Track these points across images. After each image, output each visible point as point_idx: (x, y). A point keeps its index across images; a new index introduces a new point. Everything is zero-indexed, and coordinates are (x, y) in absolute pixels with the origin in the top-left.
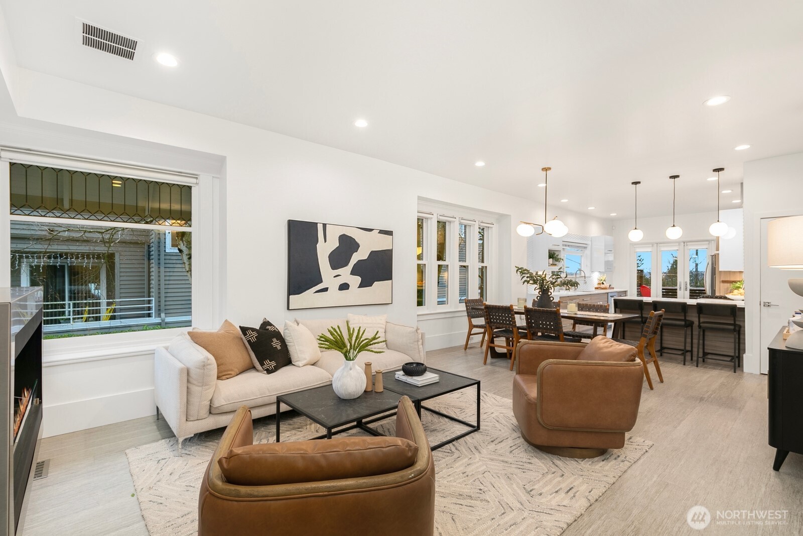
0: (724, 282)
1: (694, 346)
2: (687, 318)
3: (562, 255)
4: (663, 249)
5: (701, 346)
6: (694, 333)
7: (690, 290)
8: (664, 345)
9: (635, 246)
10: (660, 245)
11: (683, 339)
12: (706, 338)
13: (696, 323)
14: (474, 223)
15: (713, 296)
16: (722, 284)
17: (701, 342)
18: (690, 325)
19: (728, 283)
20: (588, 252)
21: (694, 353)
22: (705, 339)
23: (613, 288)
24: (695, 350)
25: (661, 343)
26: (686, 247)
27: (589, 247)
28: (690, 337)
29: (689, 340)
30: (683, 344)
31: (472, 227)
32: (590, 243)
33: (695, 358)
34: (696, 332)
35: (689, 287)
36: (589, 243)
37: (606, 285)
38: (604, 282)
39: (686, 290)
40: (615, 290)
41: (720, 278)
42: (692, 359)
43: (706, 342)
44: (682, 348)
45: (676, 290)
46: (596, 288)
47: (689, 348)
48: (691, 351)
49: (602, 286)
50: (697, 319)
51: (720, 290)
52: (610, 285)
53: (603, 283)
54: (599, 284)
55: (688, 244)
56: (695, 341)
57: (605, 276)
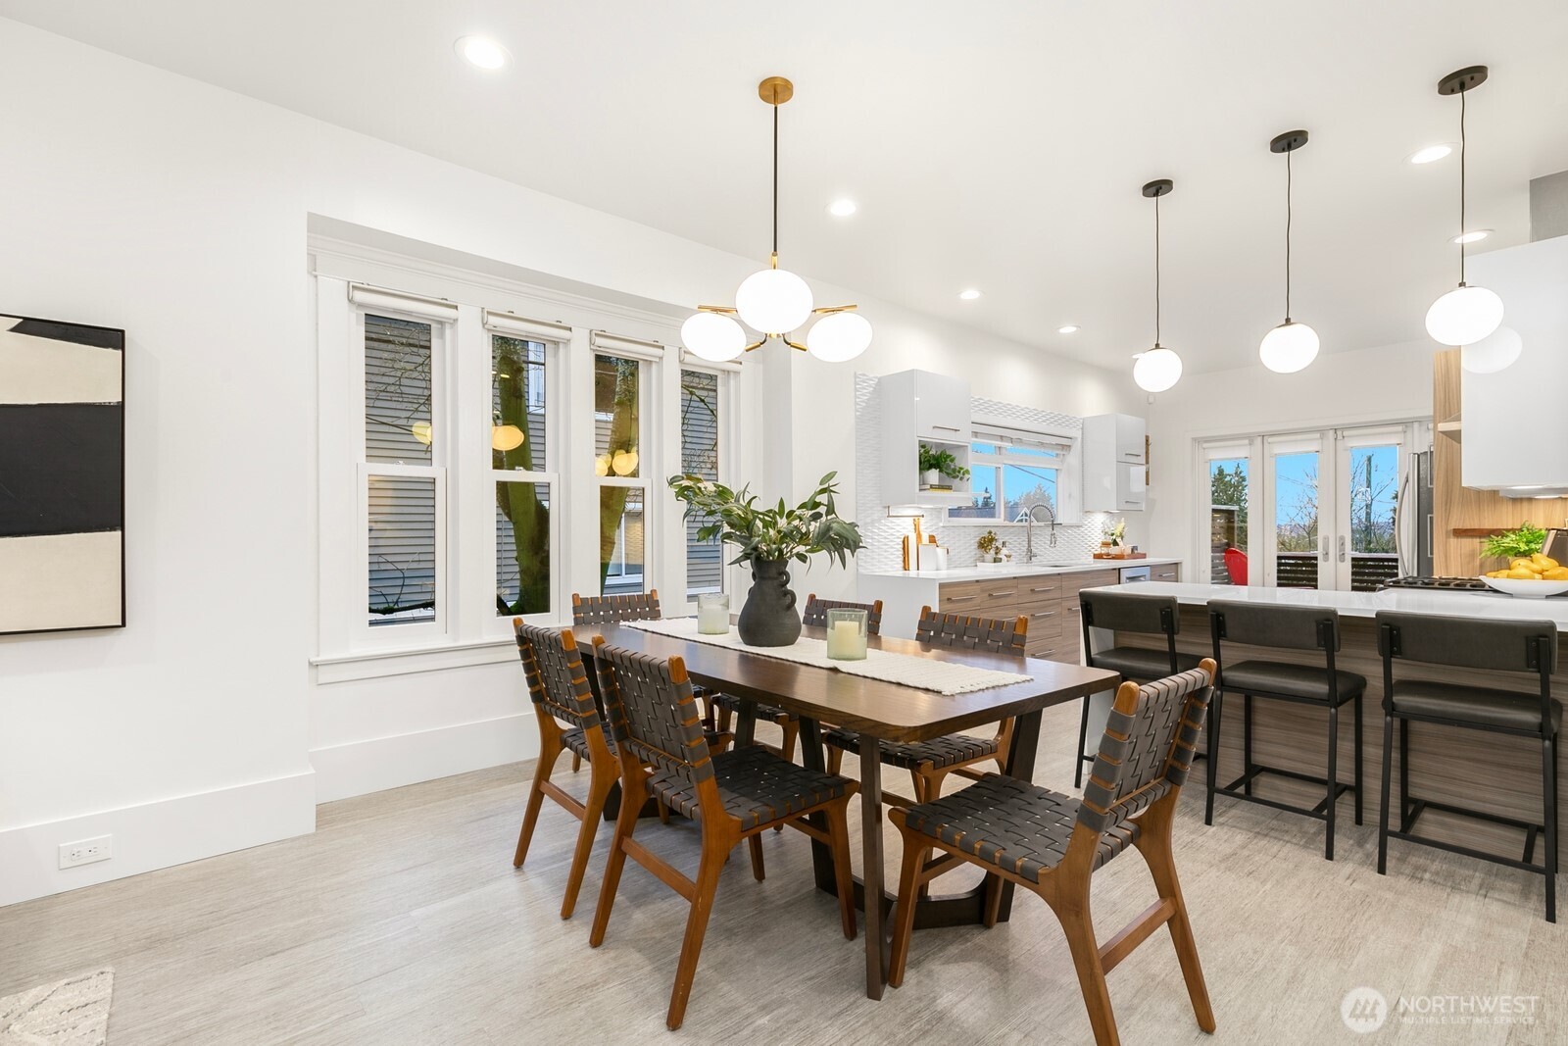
0: (1459, 533)
1: (1367, 768)
2: (1339, 665)
3: (969, 461)
4: (1278, 450)
5: (1395, 775)
6: (1366, 720)
7: (1353, 559)
8: (1259, 759)
9: (1205, 445)
10: (1270, 440)
11: (1326, 742)
12: (1414, 743)
13: (1376, 684)
14: (659, 352)
15: (1425, 581)
16: (1453, 541)
17: (1395, 756)
18: (1351, 691)
19: (1472, 536)
20: (1073, 459)
21: (1366, 797)
22: (1412, 746)
23: (1144, 556)
24: (1372, 786)
25: (1248, 751)
26: (1339, 443)
27: (1077, 446)
28: (1352, 735)
29: (1346, 747)
30: (1325, 759)
31: (654, 366)
32: (1080, 437)
33: (1372, 816)
34: (1375, 720)
35: (1350, 553)
36: (1076, 433)
37: (1124, 547)
38: (1119, 540)
39: (1343, 560)
40: (1149, 560)
41: (1447, 524)
42: (1359, 821)
43: (1414, 760)
44: (1323, 773)
45: (1316, 558)
46: (1098, 557)
47: (1345, 775)
48: (1357, 790)
49: (1114, 550)
50: (1379, 670)
51: (1450, 558)
52: (1134, 549)
53: (1115, 543)
54: (1106, 544)
55: (1345, 433)
56: (1373, 752)
57: (1123, 524)
